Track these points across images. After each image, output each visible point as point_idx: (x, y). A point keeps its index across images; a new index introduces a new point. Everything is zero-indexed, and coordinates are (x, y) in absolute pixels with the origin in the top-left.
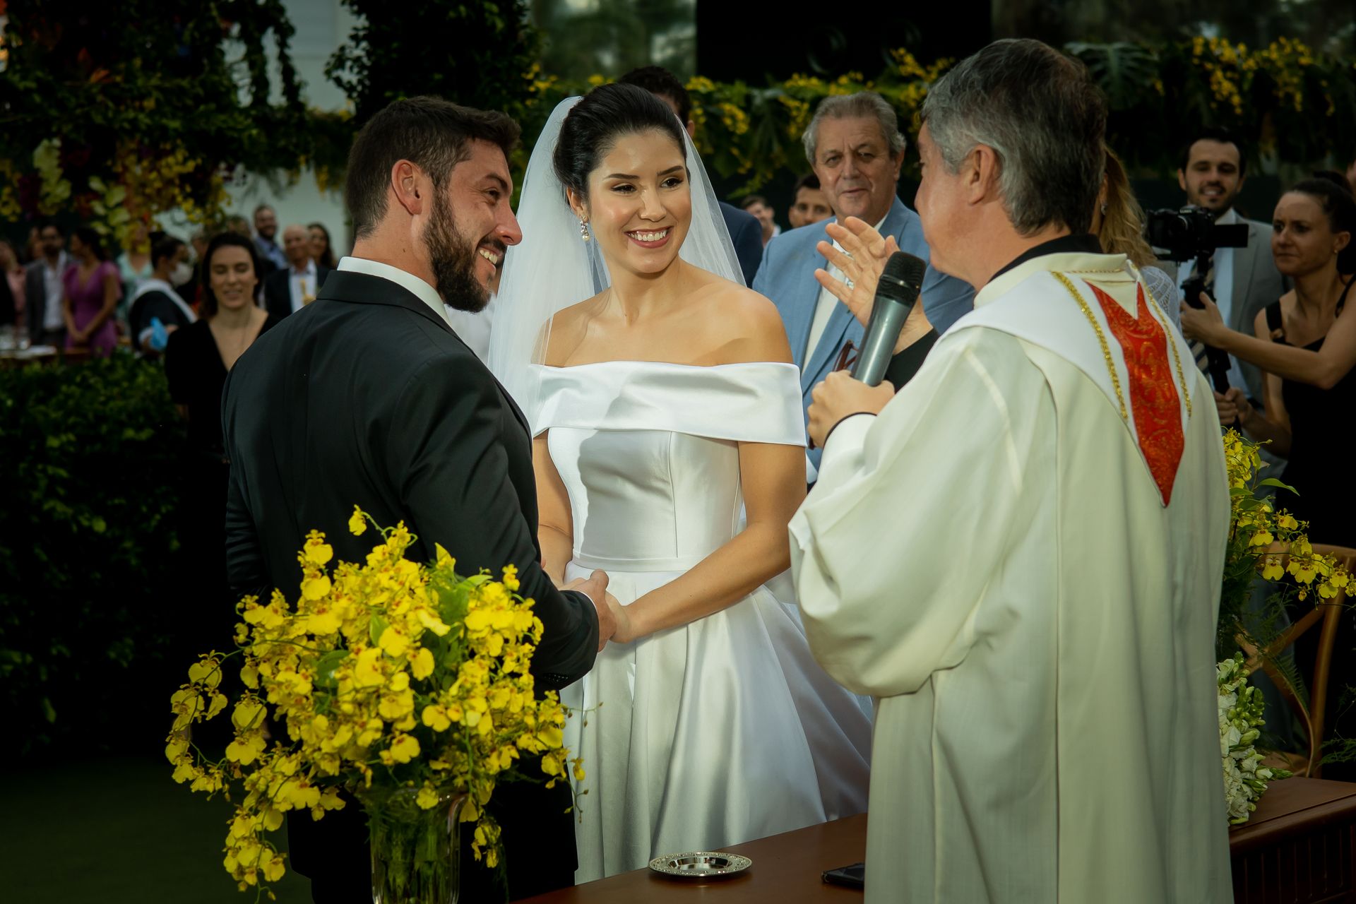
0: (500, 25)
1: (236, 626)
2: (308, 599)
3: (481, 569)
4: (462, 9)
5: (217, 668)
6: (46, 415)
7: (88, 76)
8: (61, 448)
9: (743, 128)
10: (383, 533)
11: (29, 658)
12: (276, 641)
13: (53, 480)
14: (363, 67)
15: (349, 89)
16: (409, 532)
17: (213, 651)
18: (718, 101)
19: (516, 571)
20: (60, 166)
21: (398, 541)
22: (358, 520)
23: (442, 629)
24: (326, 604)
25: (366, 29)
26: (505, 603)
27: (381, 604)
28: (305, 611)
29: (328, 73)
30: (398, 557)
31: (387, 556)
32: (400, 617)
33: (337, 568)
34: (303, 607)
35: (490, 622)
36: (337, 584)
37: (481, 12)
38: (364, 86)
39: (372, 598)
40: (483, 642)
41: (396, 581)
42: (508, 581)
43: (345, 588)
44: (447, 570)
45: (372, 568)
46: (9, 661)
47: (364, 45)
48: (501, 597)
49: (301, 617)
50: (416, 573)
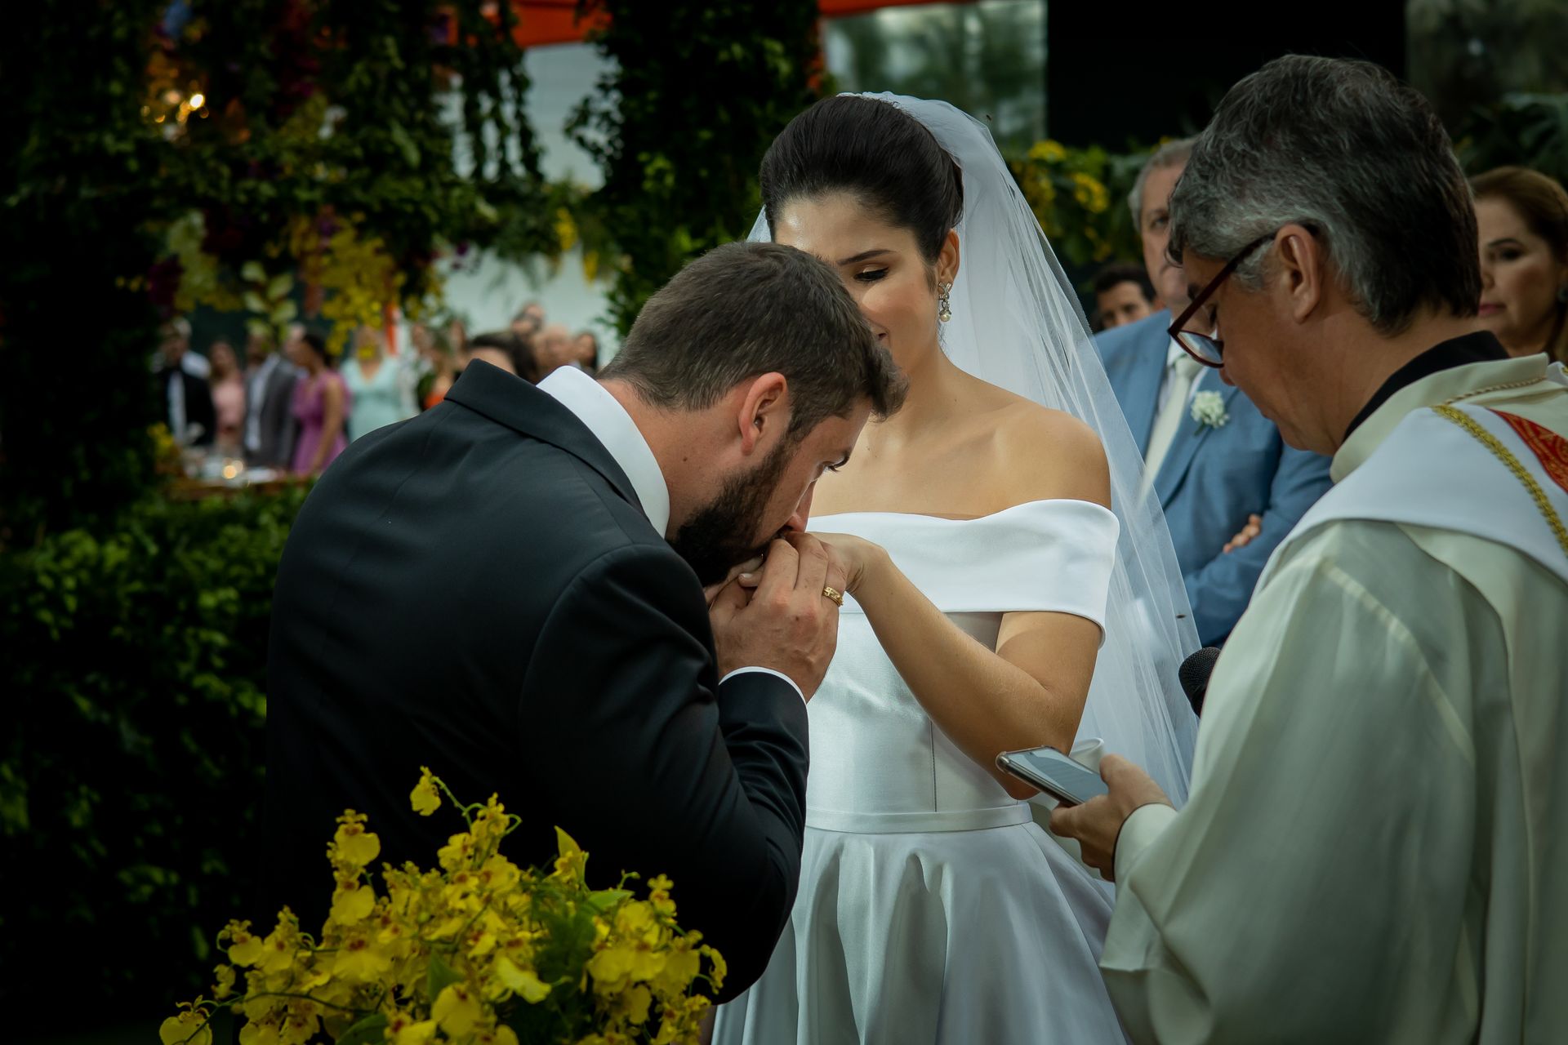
0: (785, 67)
1: (216, 970)
2: (339, 923)
3: (623, 872)
4: (737, 50)
5: (204, 1025)
6: (201, 565)
8: (220, 610)
9: (1099, 203)
10: (465, 813)
11: (174, 878)
12: (282, 994)
13: (207, 648)
14: (612, 124)
15: (596, 151)
16: (505, 812)
17: (201, 996)
18: (1070, 172)
19: (670, 884)
21: (489, 826)
22: (427, 791)
23: (536, 990)
24: (365, 932)
25: (617, 76)
26: (652, 938)
27: (448, 937)
28: (333, 944)
29: (568, 131)
30: (488, 853)
31: (470, 851)
32: (480, 960)
33: (385, 875)
34: (329, 937)
35: (628, 968)
36: (385, 899)
37: (760, 53)
38: (615, 149)
39: (433, 929)
40: (619, 1001)
41: (479, 896)
42: (657, 902)
43: (396, 908)
44: (573, 871)
45: (443, 871)
46: (148, 880)
47: (615, 95)
48: (645, 928)
49: (326, 953)
50: (517, 879)
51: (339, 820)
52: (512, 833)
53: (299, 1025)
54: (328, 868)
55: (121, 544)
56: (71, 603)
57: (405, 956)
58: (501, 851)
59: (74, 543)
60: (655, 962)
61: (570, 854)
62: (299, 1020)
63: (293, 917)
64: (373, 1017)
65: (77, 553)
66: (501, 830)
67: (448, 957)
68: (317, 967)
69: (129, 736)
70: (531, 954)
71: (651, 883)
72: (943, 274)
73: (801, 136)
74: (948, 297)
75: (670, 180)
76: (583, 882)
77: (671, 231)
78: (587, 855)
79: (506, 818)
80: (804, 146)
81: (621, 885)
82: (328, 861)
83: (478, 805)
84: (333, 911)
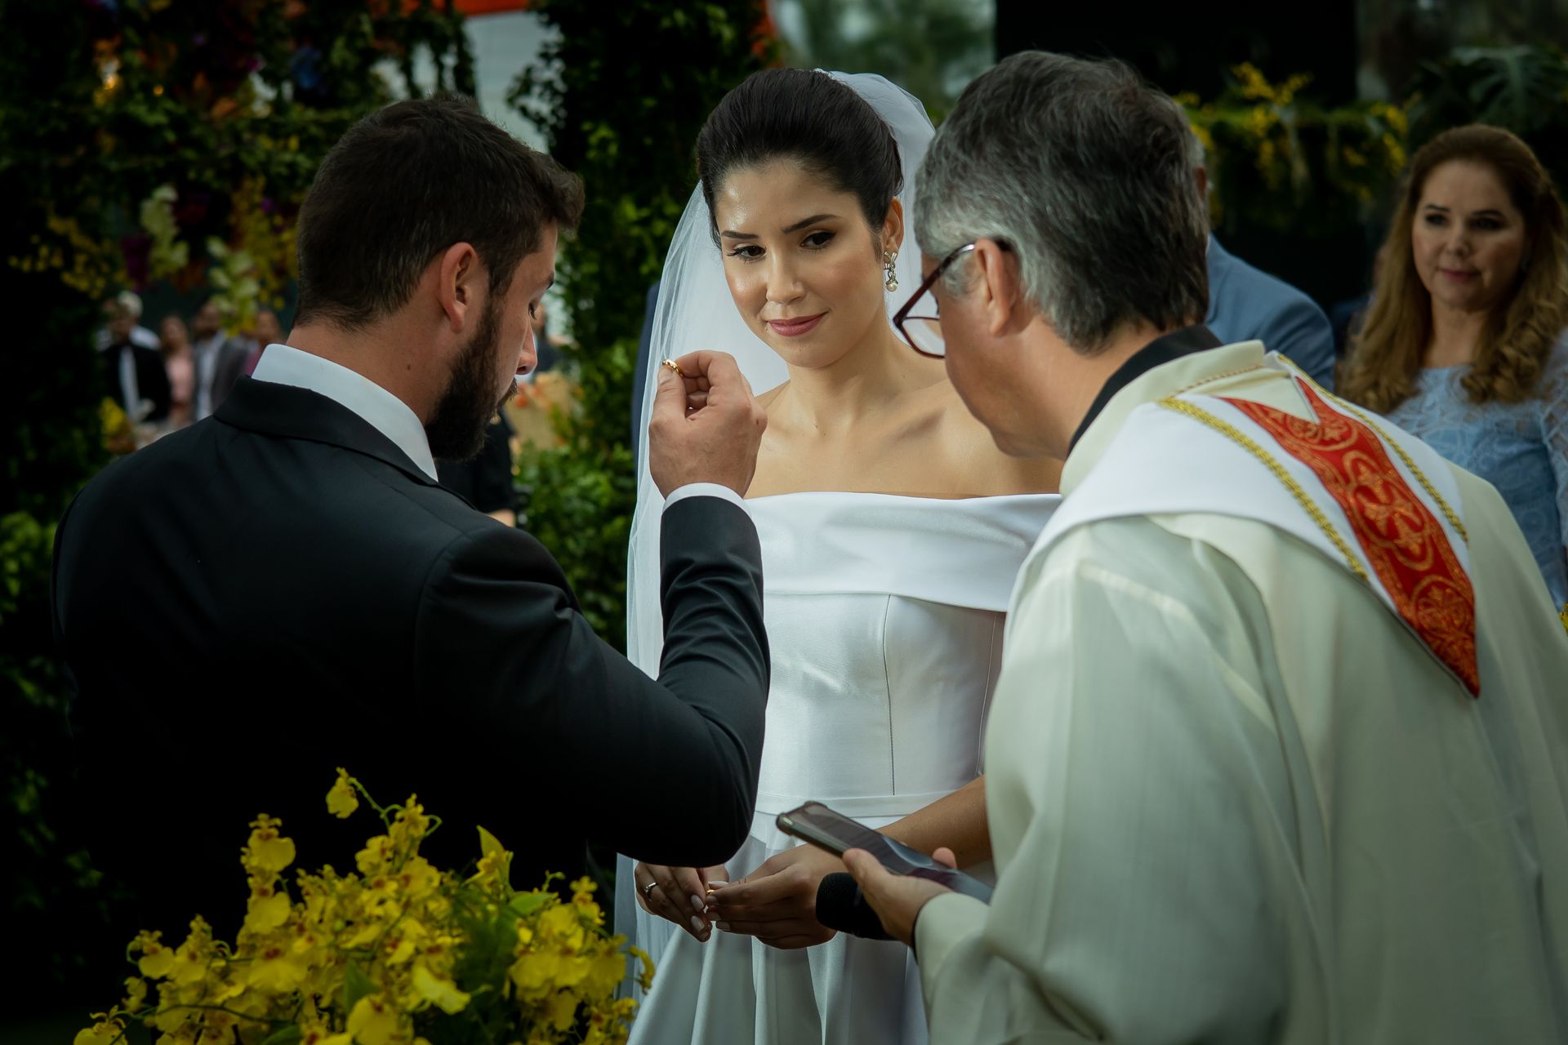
0: (728, 33)
1: (126, 982)
2: (253, 931)
3: (547, 873)
4: (680, 17)
5: (120, 1037)
7: (211, 107)
10: (383, 815)
12: (195, 1006)
14: (555, 93)
15: (539, 121)
16: (424, 813)
17: (115, 1007)
19: (593, 887)
20: (175, 224)
21: (407, 828)
22: (344, 792)
23: (454, 1000)
24: (280, 941)
25: (558, 45)
26: (576, 942)
27: (367, 945)
28: (248, 953)
29: (511, 101)
30: (407, 855)
31: (389, 854)
32: (398, 968)
33: (300, 882)
34: (244, 945)
35: (552, 973)
36: (300, 906)
37: (702, 20)
38: (558, 118)
39: (350, 936)
40: (543, 1008)
41: (398, 900)
42: (580, 905)
43: (311, 916)
44: (497, 871)
45: (361, 876)
47: (558, 64)
48: (569, 932)
49: (242, 963)
50: (436, 883)
51: (252, 825)
52: (432, 834)
53: (214, 1037)
54: (242, 874)
56: (14, 586)
57: (322, 964)
58: (421, 853)
60: (579, 966)
61: (492, 854)
62: (214, 1032)
63: (206, 927)
64: (290, 1028)
65: (19, 535)
66: (420, 832)
67: (365, 965)
68: (232, 977)
70: (452, 961)
71: (574, 885)
72: (888, 243)
73: (738, 107)
74: (894, 267)
75: (613, 149)
76: (507, 883)
77: (616, 201)
78: (511, 855)
79: (425, 820)
80: (742, 117)
81: (546, 886)
82: (242, 867)
83: (396, 806)
84: (247, 918)
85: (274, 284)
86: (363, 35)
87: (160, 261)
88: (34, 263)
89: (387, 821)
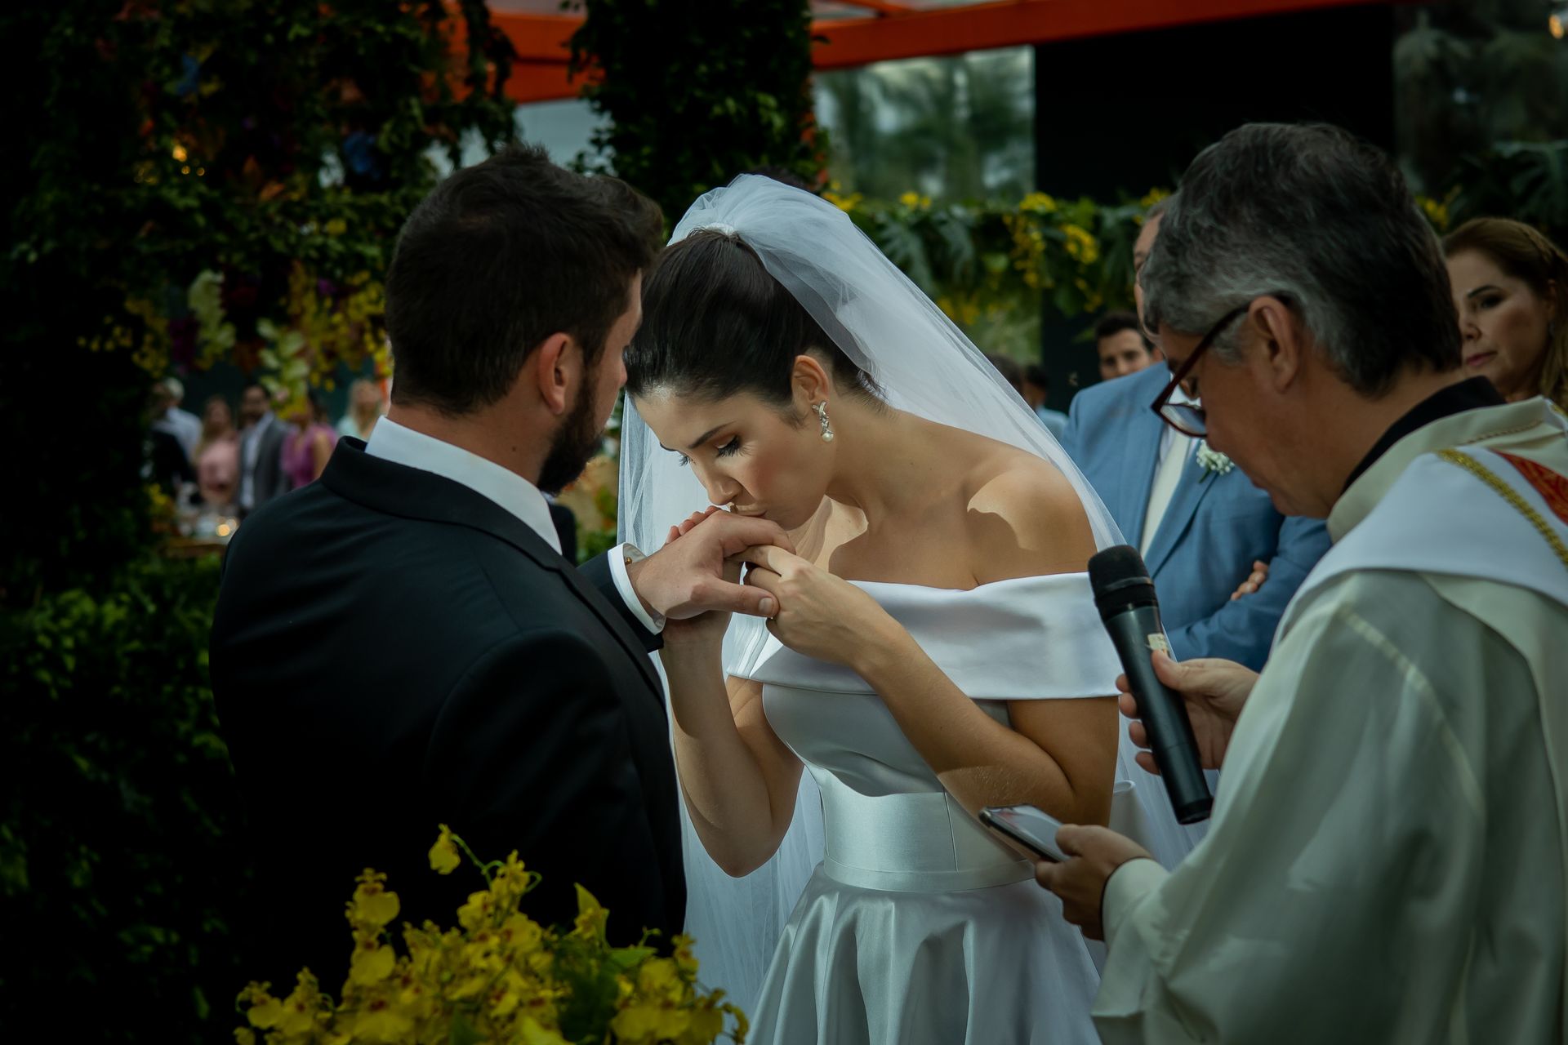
0: (778, 121)
1: (236, 1032)
2: (358, 983)
4: (731, 104)
6: (199, 623)
7: (258, 190)
9: (1090, 255)
11: (175, 938)
13: (205, 706)
16: (526, 869)
18: (1059, 224)
20: (223, 306)
21: (509, 883)
22: (446, 849)
24: (385, 993)
25: (611, 132)
26: (676, 996)
27: (470, 997)
28: (354, 1005)
30: (508, 911)
31: (491, 910)
32: (503, 1020)
33: (406, 935)
34: (349, 998)
35: (652, 1026)
36: (405, 959)
37: (754, 107)
39: (454, 989)
41: (501, 954)
42: (681, 959)
43: (417, 968)
44: (594, 928)
45: (463, 931)
46: (149, 940)
47: (609, 150)
48: (669, 986)
49: (346, 1014)
50: (538, 936)
51: (358, 879)
52: (533, 890)
54: (347, 928)
55: (119, 603)
56: (70, 662)
57: (427, 1016)
58: (521, 909)
59: (72, 603)
60: (680, 1019)
61: (590, 911)
63: (313, 978)
65: (75, 612)
66: (520, 888)
67: (470, 1017)
68: (338, 1028)
69: (129, 796)
70: (555, 1013)
78: (607, 912)
79: (526, 876)
82: (346, 921)
83: (498, 863)
85: (325, 366)
86: (413, 119)
87: (207, 343)
88: (102, 344)
89: (488, 877)
